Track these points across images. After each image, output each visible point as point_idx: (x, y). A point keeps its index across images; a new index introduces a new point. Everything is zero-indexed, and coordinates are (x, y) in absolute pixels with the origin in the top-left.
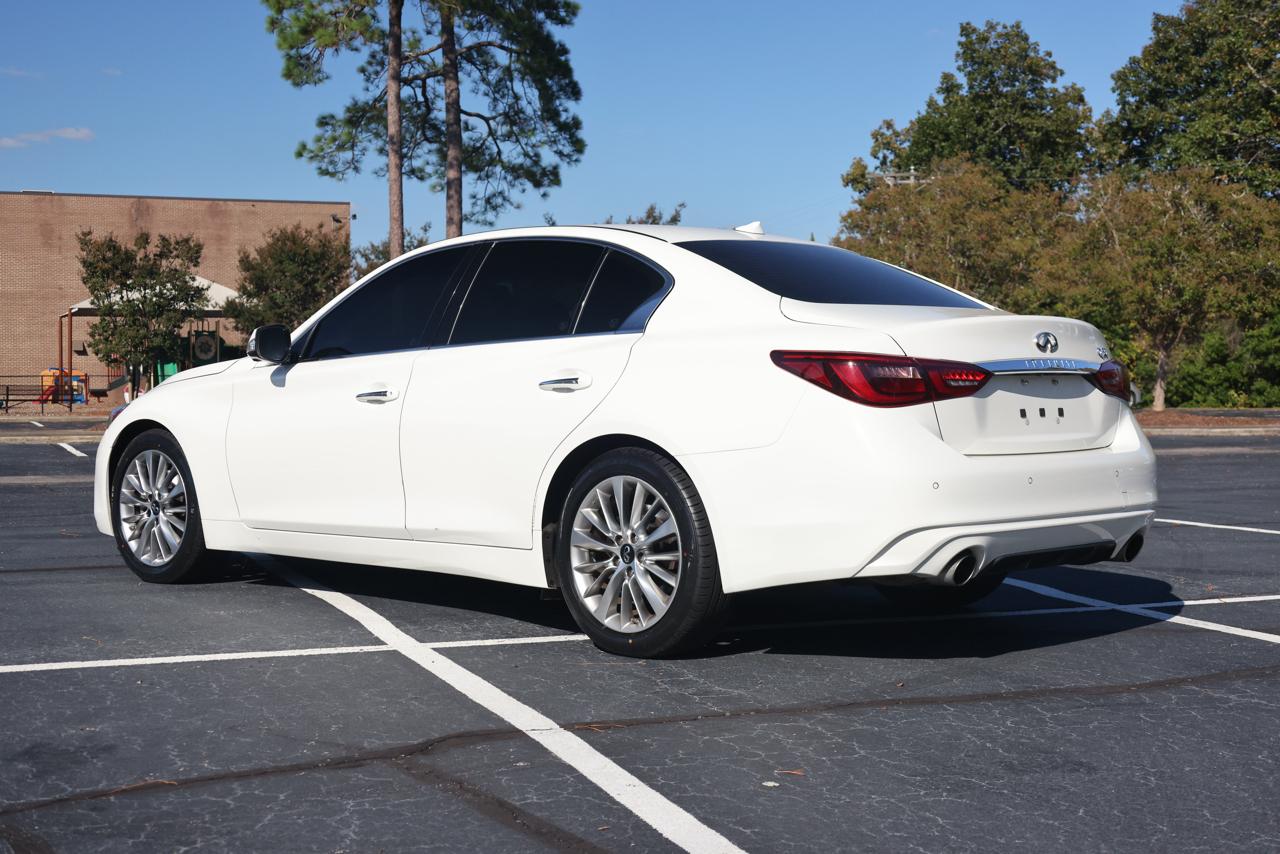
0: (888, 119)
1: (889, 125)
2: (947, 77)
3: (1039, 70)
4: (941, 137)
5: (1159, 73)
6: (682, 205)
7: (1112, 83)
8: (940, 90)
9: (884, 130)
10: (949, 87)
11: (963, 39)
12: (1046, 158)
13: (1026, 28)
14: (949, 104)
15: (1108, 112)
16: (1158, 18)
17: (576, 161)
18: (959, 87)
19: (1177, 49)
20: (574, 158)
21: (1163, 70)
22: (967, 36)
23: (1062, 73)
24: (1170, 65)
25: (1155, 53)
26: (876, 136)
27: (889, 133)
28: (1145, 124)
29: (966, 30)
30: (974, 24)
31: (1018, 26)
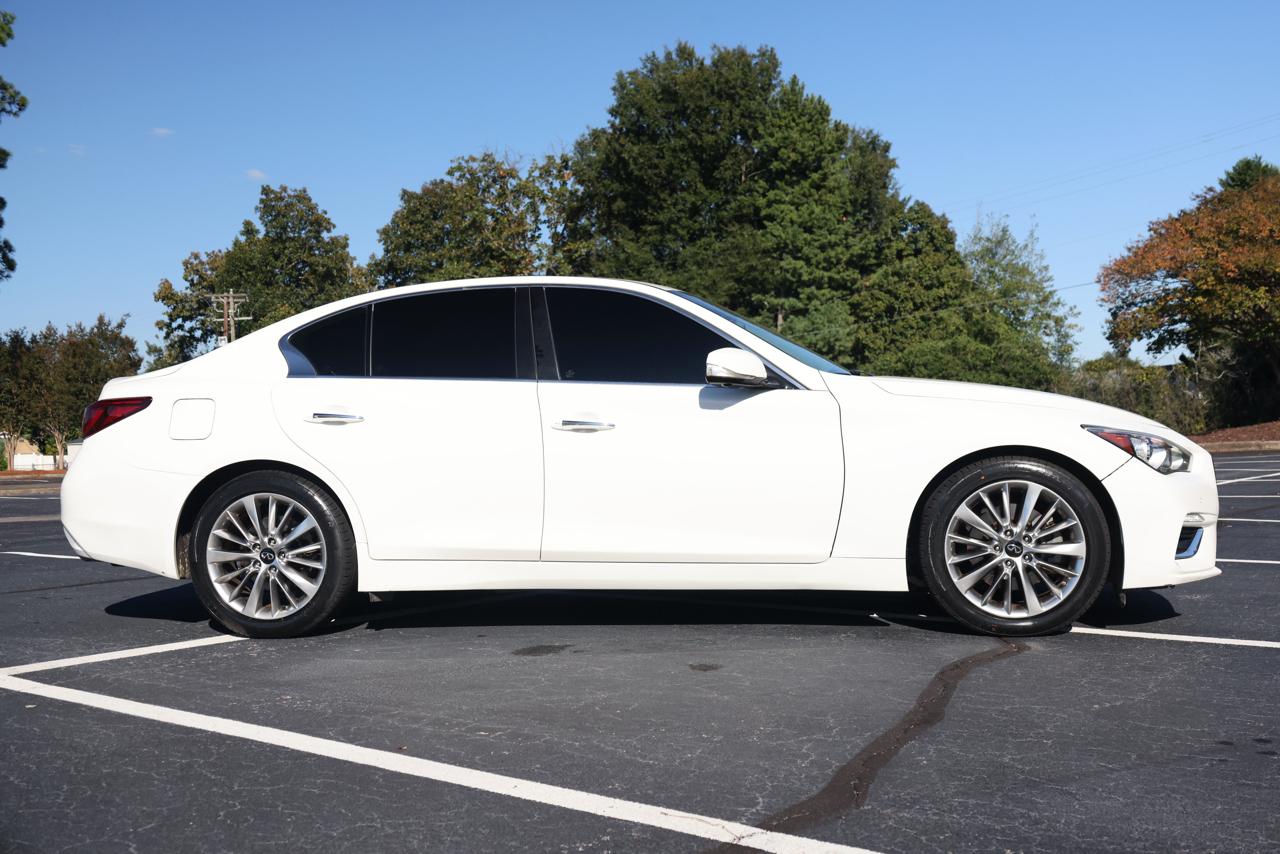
0: (196, 252)
1: (196, 256)
2: (248, 224)
3: (320, 223)
4: (246, 267)
5: (412, 232)
6: (128, 315)
7: (377, 236)
8: (242, 234)
9: (192, 260)
10: (249, 230)
11: (264, 197)
12: (327, 286)
13: (310, 193)
14: (250, 242)
15: (373, 257)
16: (405, 192)
17: (8, 276)
18: (257, 232)
19: (423, 216)
20: (6, 274)
21: (415, 230)
22: (266, 195)
23: (334, 226)
24: (419, 226)
25: (407, 217)
26: (186, 263)
27: (196, 262)
28: (404, 265)
29: (266, 191)
30: (272, 187)
31: (305, 191)
